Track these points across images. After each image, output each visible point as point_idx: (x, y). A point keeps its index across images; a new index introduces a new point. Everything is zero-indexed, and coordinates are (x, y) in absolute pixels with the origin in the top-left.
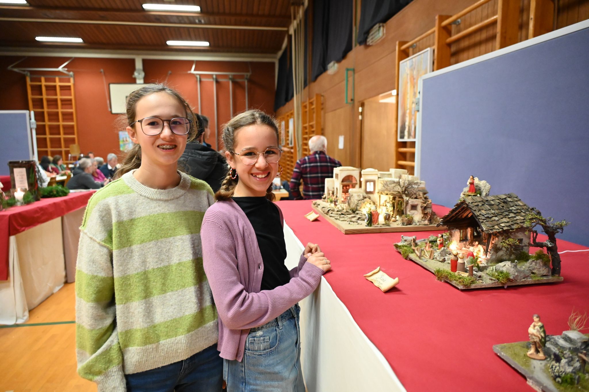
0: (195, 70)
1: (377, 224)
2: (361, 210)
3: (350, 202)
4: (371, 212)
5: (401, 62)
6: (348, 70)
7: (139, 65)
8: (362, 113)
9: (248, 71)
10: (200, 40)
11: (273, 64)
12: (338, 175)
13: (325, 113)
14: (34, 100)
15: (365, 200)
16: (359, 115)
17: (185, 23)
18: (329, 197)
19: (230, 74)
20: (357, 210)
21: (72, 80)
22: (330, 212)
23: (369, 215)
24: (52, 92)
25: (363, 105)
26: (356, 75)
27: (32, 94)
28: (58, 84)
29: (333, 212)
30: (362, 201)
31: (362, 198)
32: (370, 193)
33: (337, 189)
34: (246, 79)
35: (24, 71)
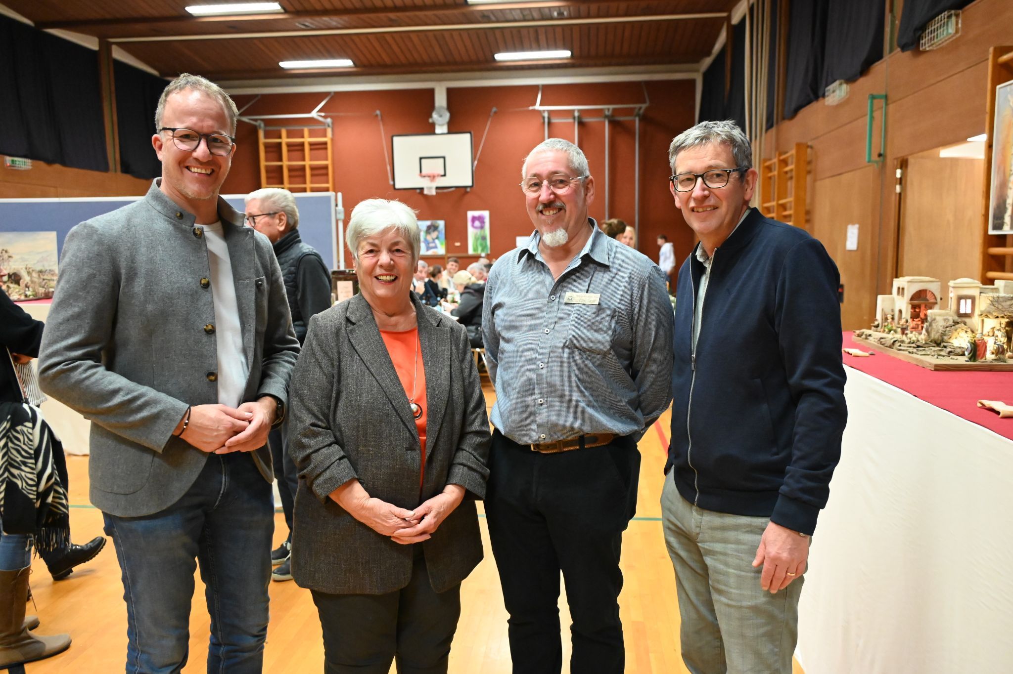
0: (541, 104)
1: (984, 359)
2: (951, 341)
3: (929, 330)
4: (975, 341)
5: (998, 87)
6: (873, 97)
7: (441, 100)
8: (901, 181)
9: (644, 102)
10: (556, 47)
11: (692, 82)
12: (903, 289)
13: (815, 181)
14: (269, 170)
15: (957, 326)
16: (896, 184)
17: (533, 20)
18: (886, 324)
19: (608, 108)
20: (943, 341)
21: (329, 132)
22: (897, 344)
23: (973, 345)
24: (298, 154)
25: (903, 164)
26: (891, 107)
27: (267, 160)
28: (307, 140)
29: (902, 345)
30: (953, 327)
31: (951, 323)
32: (966, 315)
33: (900, 311)
34: (638, 115)
35: (256, 120)
